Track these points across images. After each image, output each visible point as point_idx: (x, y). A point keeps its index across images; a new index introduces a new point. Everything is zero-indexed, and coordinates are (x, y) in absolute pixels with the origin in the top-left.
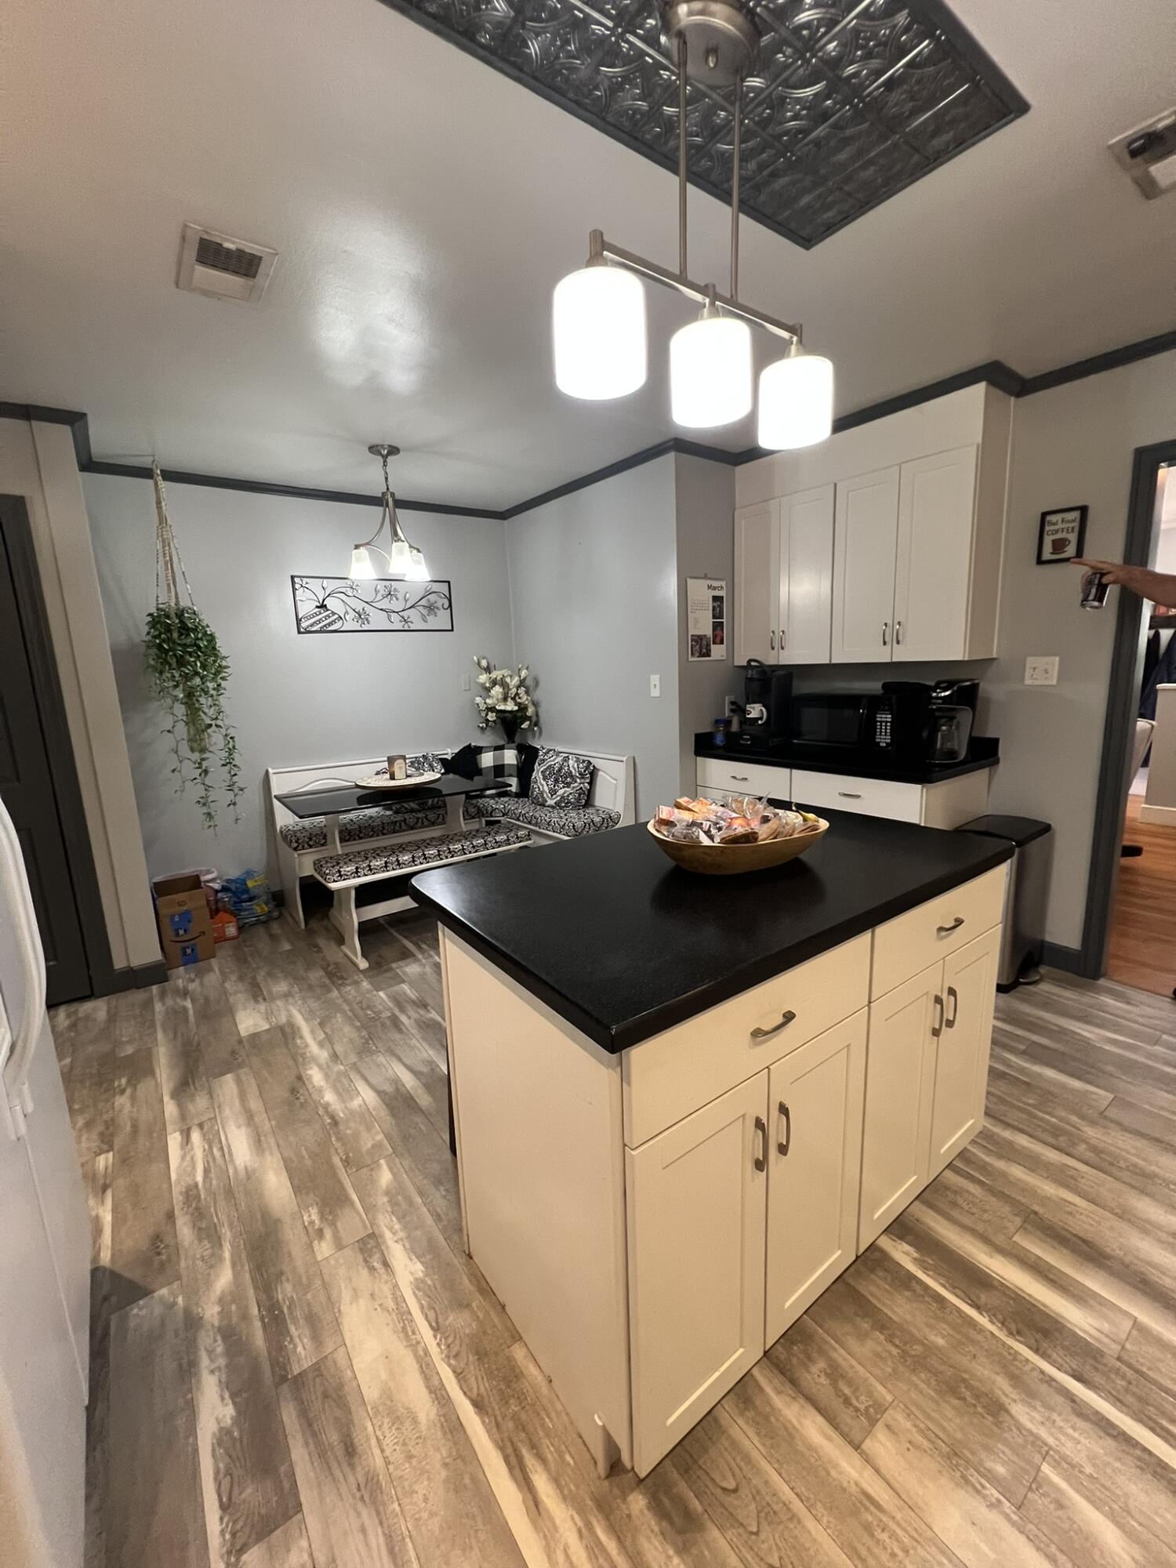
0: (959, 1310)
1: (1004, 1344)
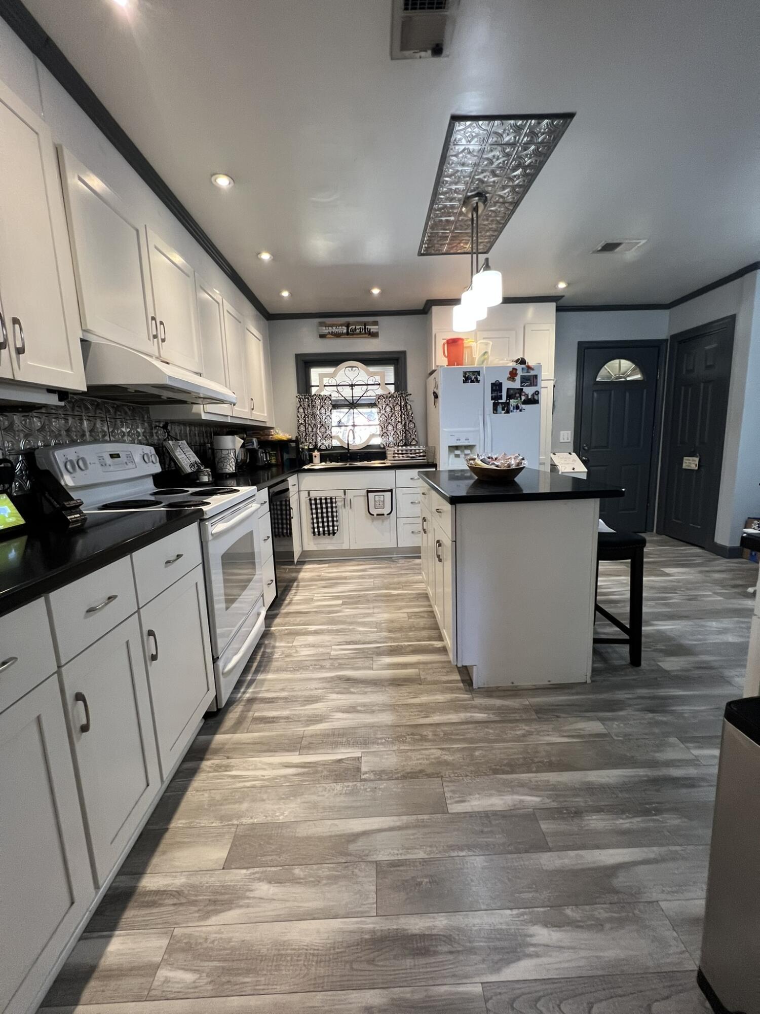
0: (413, 642)
1: (398, 642)
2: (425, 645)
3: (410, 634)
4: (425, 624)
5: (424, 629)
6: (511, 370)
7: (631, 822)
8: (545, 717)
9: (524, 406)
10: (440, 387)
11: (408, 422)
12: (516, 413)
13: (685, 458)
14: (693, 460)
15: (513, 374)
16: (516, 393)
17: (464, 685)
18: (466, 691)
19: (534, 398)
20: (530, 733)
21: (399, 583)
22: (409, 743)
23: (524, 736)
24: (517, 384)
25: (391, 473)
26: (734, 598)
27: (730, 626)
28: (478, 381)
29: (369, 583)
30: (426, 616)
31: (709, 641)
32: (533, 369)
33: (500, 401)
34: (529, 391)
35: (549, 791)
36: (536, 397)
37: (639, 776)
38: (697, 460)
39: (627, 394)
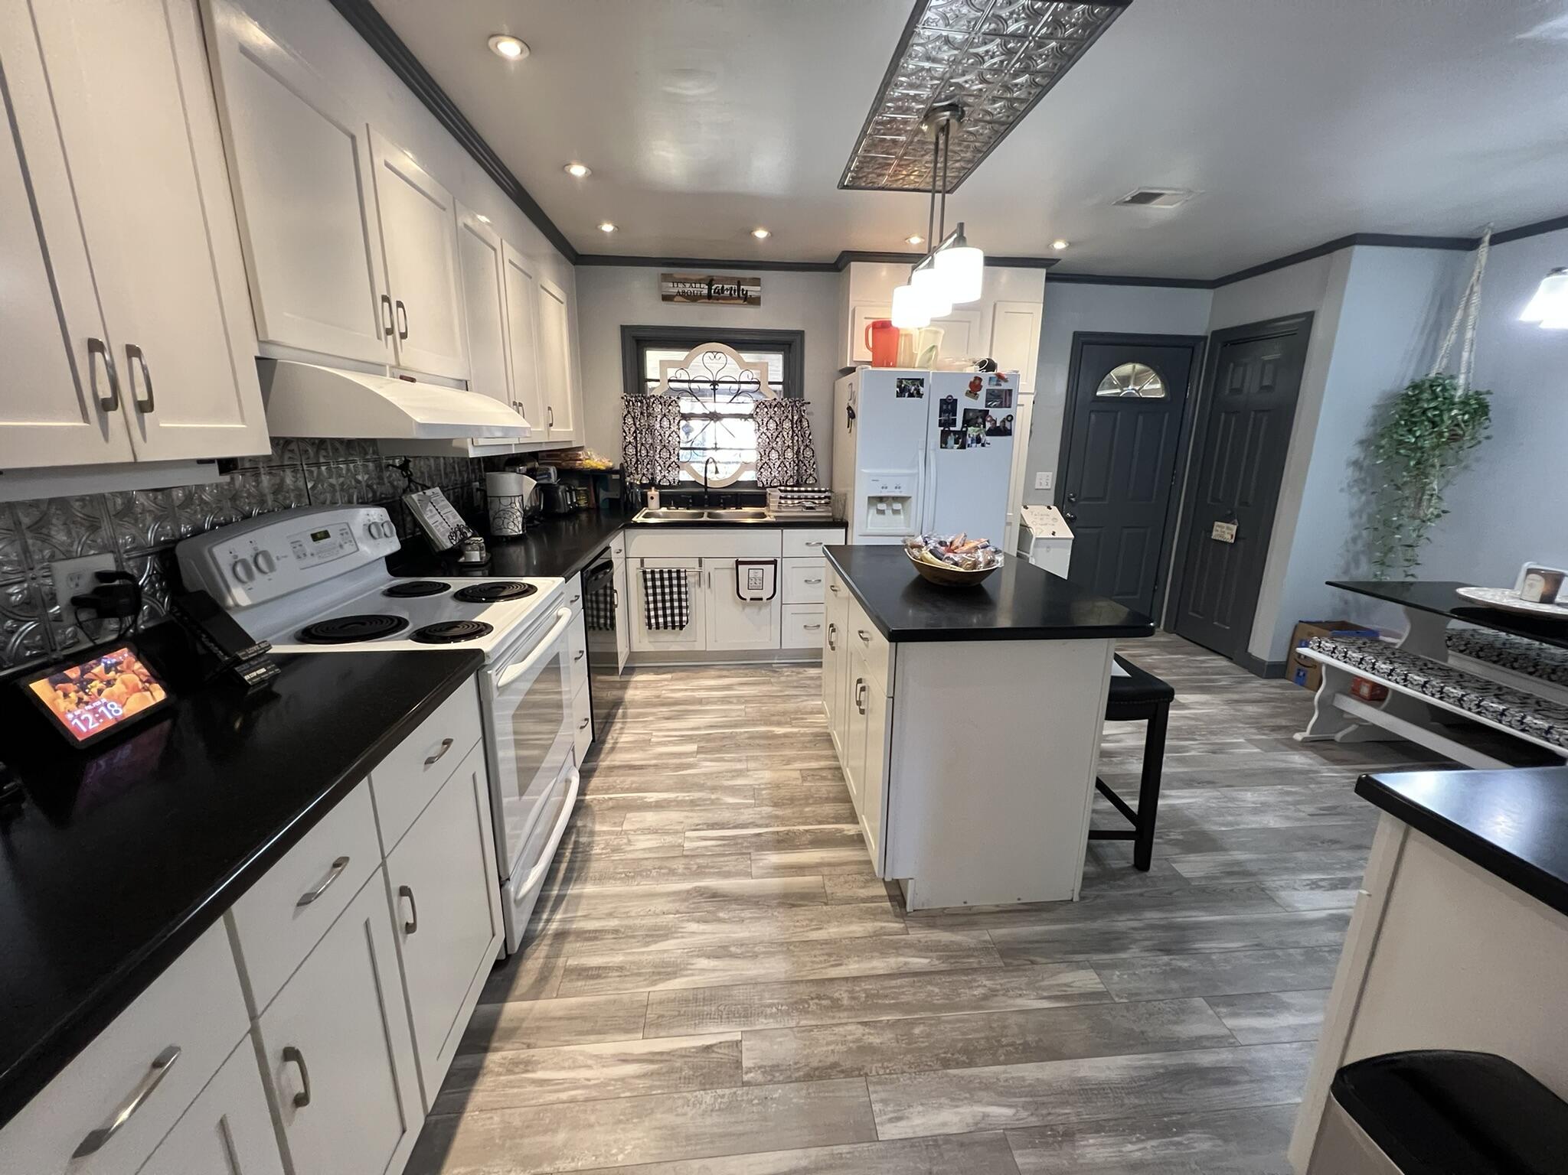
0: (812, 824)
1: (789, 826)
2: (830, 832)
3: (807, 809)
4: (829, 792)
5: (827, 800)
6: (972, 380)
7: (1145, 1148)
8: (1016, 962)
9: (988, 439)
10: (860, 401)
11: (802, 448)
12: (976, 449)
13: (1216, 523)
14: (1228, 528)
15: (975, 387)
16: (977, 417)
17: (892, 906)
18: (896, 916)
19: (1004, 427)
20: (993, 993)
21: (784, 713)
22: (813, 1013)
23: (985, 998)
24: (979, 404)
25: (776, 533)
26: (1275, 749)
27: (1271, 799)
28: (920, 395)
29: (737, 711)
30: (830, 777)
31: (1241, 827)
32: (1006, 381)
33: (952, 429)
34: (998, 414)
35: (1026, 1096)
36: (1008, 425)
37: (1152, 1067)
38: (1235, 528)
39: (1141, 418)
